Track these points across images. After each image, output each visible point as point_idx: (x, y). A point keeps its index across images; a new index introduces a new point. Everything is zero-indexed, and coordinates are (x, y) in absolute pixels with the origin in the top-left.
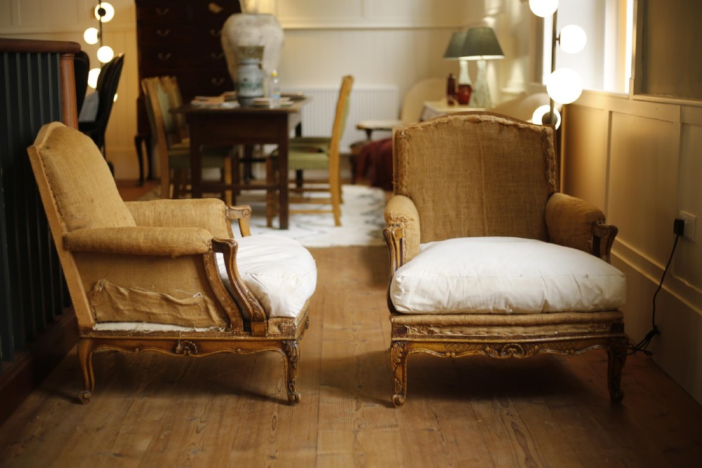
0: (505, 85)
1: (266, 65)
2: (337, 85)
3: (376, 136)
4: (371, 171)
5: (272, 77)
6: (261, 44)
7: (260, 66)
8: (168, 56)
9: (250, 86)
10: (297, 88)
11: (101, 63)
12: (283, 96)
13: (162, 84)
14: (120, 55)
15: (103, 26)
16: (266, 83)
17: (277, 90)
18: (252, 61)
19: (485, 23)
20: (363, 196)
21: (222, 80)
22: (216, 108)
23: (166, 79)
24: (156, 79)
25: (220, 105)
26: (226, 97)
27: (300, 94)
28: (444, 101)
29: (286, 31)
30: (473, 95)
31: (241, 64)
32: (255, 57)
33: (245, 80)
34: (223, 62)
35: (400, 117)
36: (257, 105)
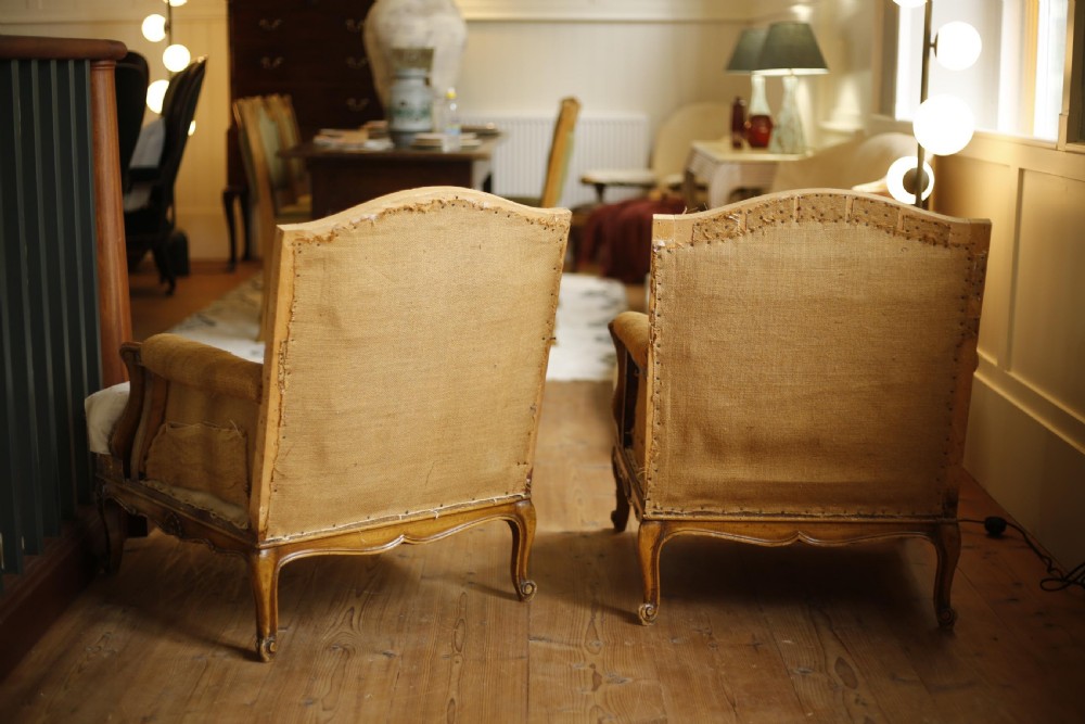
0: (828, 118)
1: (436, 79)
2: (551, 113)
3: (613, 196)
4: (604, 252)
5: (448, 100)
6: (430, 45)
7: (427, 82)
8: (278, 61)
9: (409, 114)
10: (486, 116)
11: (170, 72)
12: (465, 130)
13: (267, 106)
14: (200, 59)
15: (174, 13)
16: (436, 109)
17: (455, 121)
18: (415, 72)
19: (794, 15)
20: (590, 294)
21: (364, 102)
22: (353, 149)
23: (274, 100)
24: (258, 100)
25: (361, 145)
26: (371, 130)
27: (490, 126)
28: (726, 142)
29: (470, 23)
30: (775, 134)
31: (395, 77)
32: (420, 67)
33: (403, 104)
34: (366, 74)
35: (650, 165)
36: (421, 146)
